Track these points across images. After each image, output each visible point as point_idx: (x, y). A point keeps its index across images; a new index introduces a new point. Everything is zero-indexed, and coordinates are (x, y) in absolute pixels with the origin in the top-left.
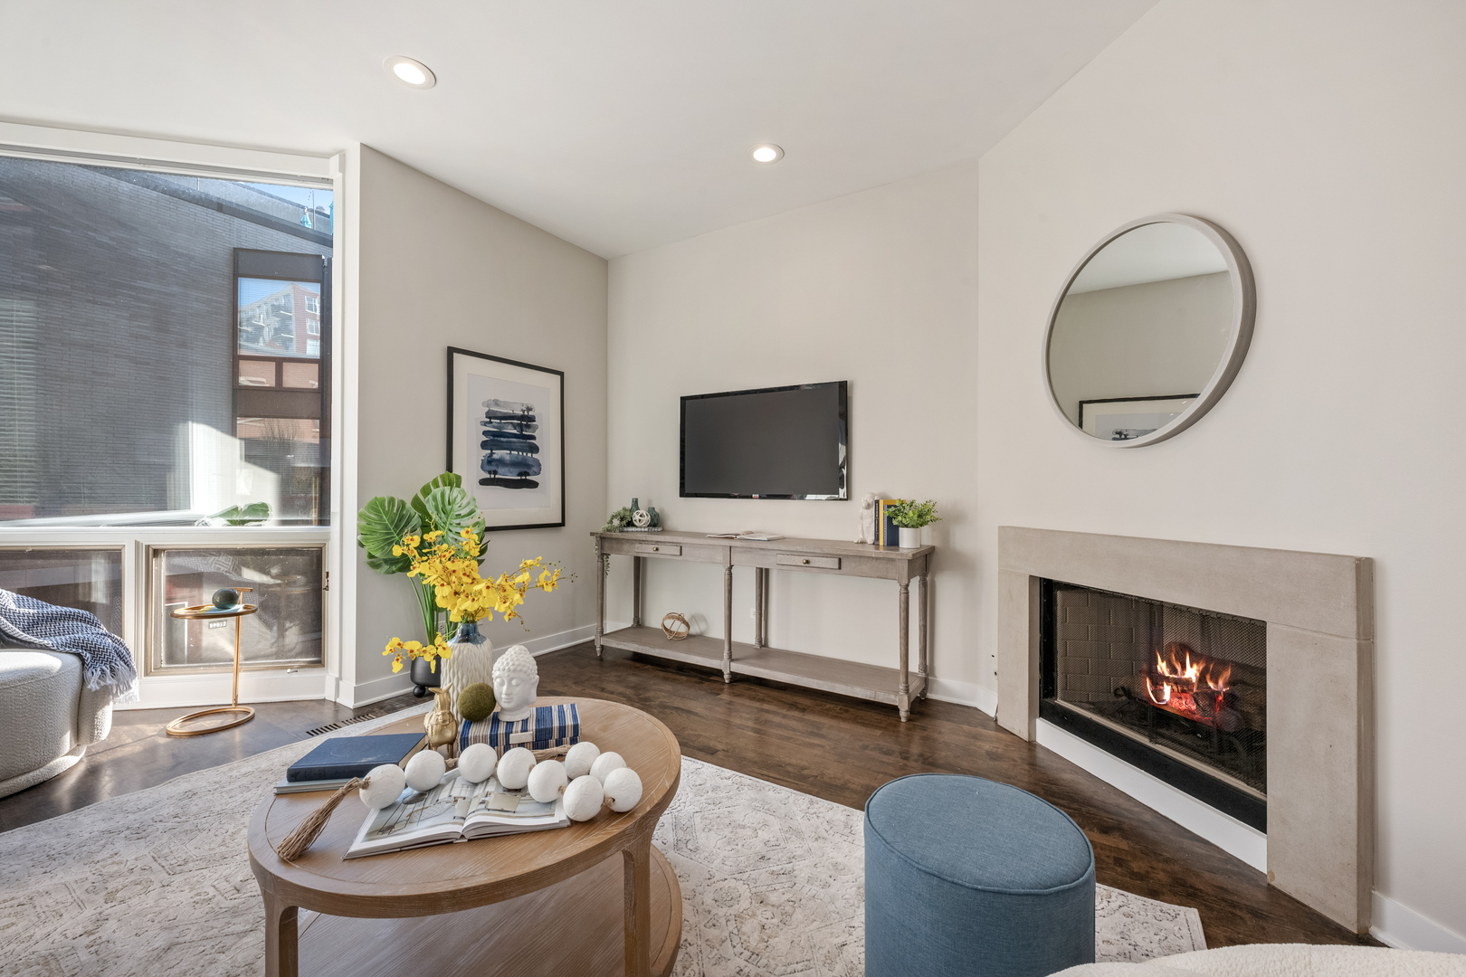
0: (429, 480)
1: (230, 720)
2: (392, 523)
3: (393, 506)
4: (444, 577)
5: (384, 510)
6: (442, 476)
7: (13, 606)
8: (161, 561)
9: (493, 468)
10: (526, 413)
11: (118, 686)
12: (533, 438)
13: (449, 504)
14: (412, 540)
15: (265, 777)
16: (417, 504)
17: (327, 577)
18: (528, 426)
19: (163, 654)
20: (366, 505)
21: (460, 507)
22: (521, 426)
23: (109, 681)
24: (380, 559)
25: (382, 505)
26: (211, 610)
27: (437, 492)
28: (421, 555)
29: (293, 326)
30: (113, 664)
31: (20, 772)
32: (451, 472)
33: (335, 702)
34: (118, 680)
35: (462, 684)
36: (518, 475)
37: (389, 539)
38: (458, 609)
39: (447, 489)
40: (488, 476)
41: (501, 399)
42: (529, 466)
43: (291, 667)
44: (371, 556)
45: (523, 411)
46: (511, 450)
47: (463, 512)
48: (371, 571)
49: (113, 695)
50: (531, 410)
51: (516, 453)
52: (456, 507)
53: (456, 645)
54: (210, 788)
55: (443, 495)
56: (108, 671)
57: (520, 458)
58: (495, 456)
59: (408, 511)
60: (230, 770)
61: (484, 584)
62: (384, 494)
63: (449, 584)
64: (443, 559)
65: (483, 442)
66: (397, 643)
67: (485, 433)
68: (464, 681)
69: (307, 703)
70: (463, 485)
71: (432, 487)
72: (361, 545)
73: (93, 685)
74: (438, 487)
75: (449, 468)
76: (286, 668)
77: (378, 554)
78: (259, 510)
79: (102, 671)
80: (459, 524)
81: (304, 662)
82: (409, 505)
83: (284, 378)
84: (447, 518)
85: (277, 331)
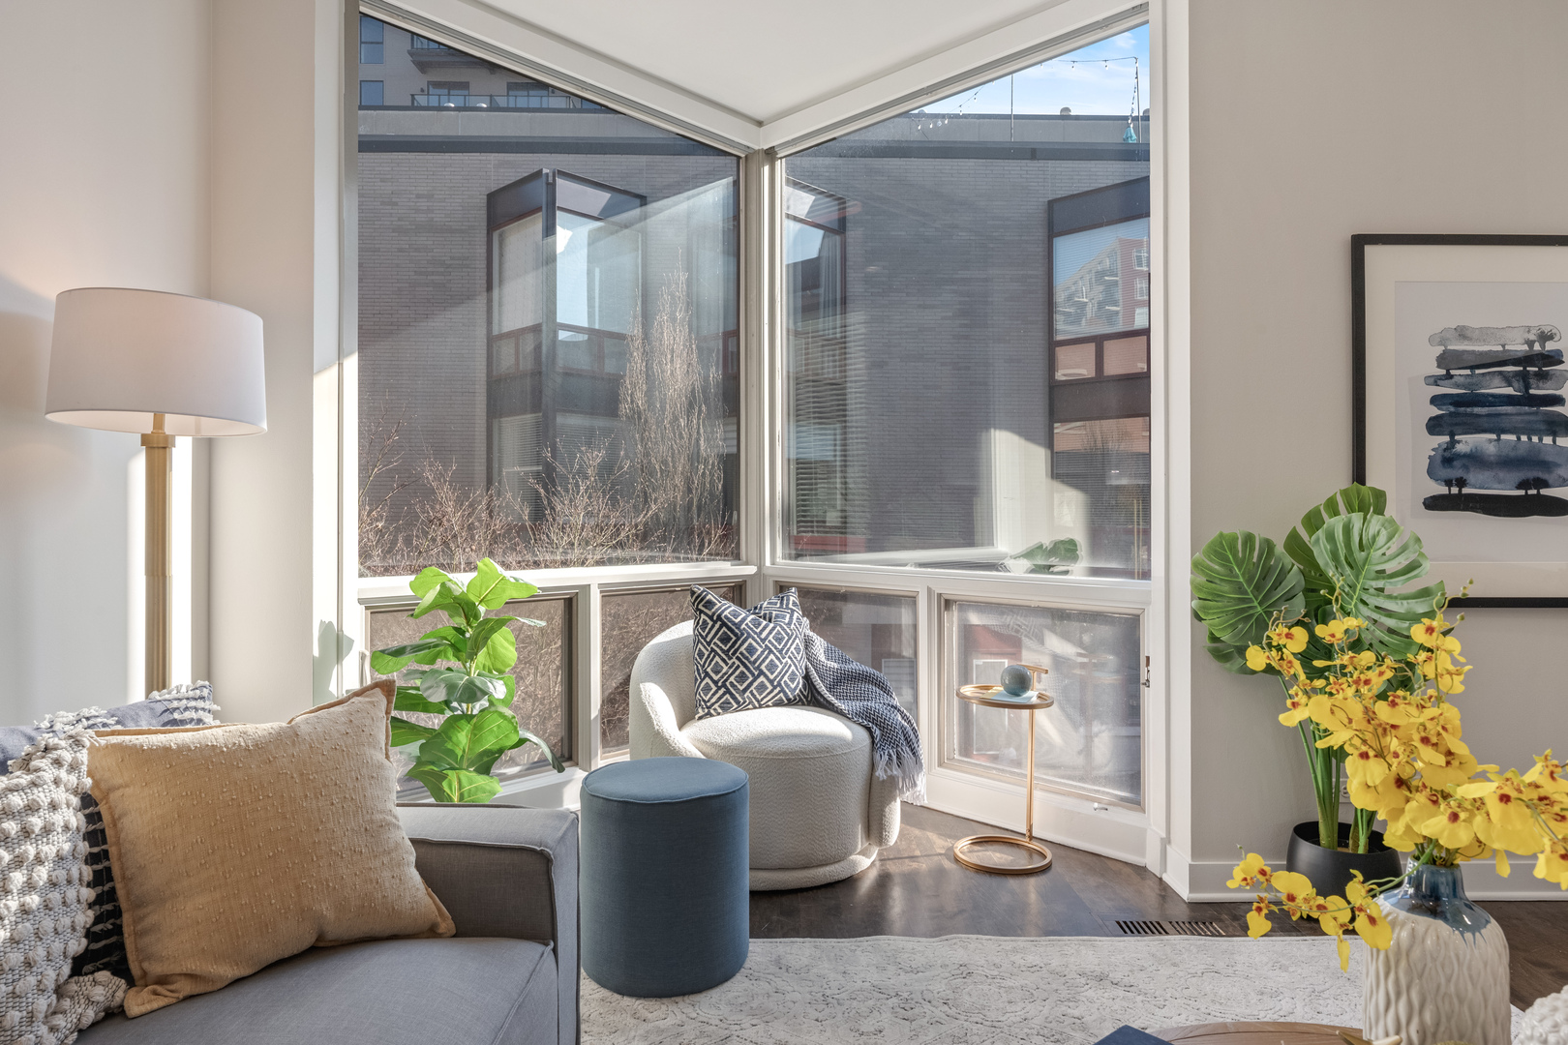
0: (1319, 500)
1: (1022, 862)
2: (1249, 581)
3: (1252, 550)
4: (1368, 736)
5: (1235, 555)
6: (1345, 493)
7: (822, 658)
8: (953, 615)
9: (1455, 473)
10: (1537, 347)
11: (904, 779)
12: (1558, 400)
13: (1361, 548)
14: (1289, 636)
15: (1054, 986)
16: (1295, 545)
17: (1148, 664)
18: (1543, 376)
19: (955, 741)
20: (1204, 547)
21: (1386, 555)
22: (1524, 377)
23: (896, 771)
24: (1230, 646)
25: (1233, 548)
26: (999, 694)
27: (1336, 523)
28: (1314, 673)
29: (1119, 296)
30: (899, 749)
31: (819, 863)
32: (1363, 483)
33: (1161, 879)
34: (904, 772)
35: (1422, 1023)
36: (1519, 487)
37: (1243, 610)
38: (1408, 828)
39: (1357, 518)
40: (1443, 490)
41: (1474, 322)
42: (1546, 465)
43: (1099, 801)
44: (1214, 639)
45: (1530, 343)
46: (1500, 431)
47: (1391, 567)
48: (1214, 665)
49: (899, 790)
50: (1551, 337)
51: (1513, 437)
52: (1375, 555)
53: (1403, 914)
54: (988, 973)
55: (1347, 530)
56: (894, 757)
57: (1522, 451)
58: (1460, 448)
59: (1279, 560)
60: (1015, 950)
61: (1493, 786)
62: (1236, 528)
63: (1380, 754)
64: (1364, 690)
65: (1431, 419)
66: (1256, 869)
67: (1435, 400)
68: (1428, 1017)
69: (1119, 865)
70: (1390, 510)
71: (1325, 515)
72: (1196, 616)
73: (880, 773)
74: (1336, 513)
75: (1359, 474)
76: (1094, 800)
77: (1225, 637)
78: (1066, 550)
79: (890, 755)
80: (1381, 590)
81: (1116, 795)
82: (1280, 549)
83: (1105, 366)
84: (1357, 579)
85: (1101, 305)
